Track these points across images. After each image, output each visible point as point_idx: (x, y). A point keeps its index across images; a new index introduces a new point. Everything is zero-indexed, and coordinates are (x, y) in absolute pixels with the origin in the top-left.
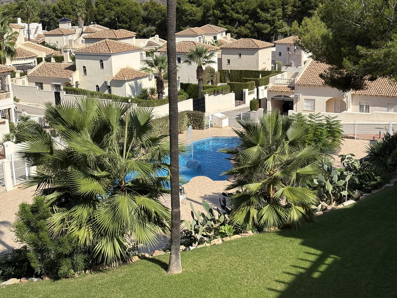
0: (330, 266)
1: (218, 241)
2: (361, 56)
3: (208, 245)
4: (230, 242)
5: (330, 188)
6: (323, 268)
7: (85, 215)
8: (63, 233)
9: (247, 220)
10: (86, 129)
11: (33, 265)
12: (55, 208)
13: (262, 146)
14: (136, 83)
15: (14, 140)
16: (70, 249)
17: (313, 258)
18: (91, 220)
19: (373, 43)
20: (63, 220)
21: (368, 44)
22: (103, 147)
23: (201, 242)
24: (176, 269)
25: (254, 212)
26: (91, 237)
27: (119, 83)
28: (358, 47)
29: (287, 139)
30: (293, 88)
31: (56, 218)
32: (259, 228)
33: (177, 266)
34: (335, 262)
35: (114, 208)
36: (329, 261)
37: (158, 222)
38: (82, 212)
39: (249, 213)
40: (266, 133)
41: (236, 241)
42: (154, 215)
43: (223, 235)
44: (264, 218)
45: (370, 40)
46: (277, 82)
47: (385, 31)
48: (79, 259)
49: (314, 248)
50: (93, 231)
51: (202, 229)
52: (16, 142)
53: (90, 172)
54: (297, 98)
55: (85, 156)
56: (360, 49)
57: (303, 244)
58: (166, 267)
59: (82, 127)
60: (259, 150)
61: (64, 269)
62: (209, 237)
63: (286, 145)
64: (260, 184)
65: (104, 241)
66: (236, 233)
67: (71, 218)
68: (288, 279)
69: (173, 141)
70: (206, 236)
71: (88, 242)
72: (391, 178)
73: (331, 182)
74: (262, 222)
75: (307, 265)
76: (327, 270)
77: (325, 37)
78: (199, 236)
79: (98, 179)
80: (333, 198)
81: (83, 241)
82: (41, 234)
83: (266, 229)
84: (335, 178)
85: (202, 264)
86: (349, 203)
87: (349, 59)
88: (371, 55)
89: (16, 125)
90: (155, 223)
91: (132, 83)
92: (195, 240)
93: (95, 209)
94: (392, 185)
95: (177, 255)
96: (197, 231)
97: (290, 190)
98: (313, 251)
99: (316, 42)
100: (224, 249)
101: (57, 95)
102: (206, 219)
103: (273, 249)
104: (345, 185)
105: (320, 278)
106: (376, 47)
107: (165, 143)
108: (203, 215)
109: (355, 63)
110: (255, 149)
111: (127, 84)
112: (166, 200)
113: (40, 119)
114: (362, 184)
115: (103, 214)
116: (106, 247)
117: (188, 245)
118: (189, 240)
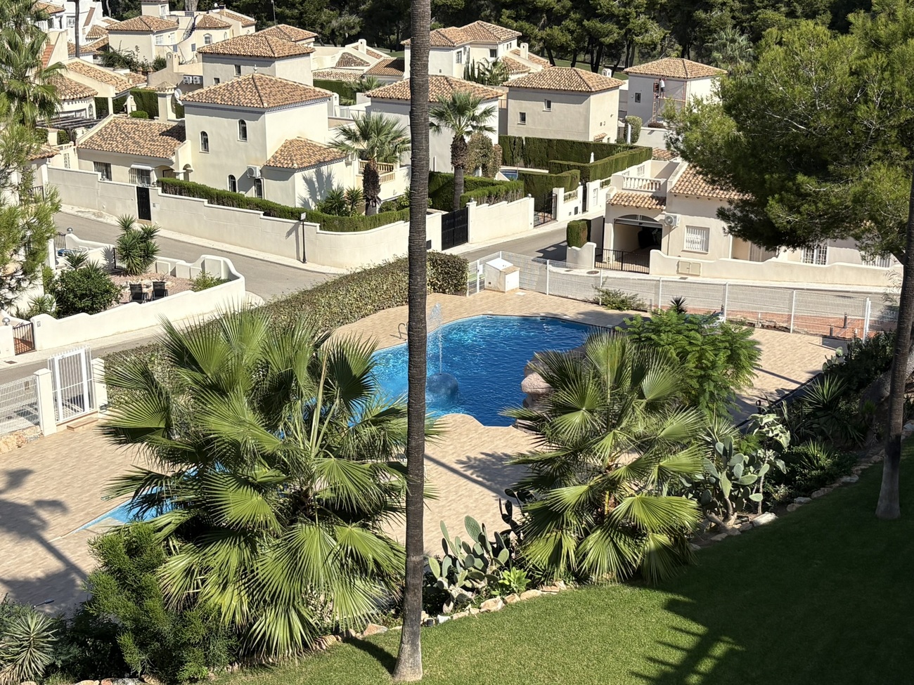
0: (722, 662)
1: (496, 603)
2: (804, 196)
3: (475, 611)
4: (520, 606)
5: (727, 487)
6: (706, 665)
7: (234, 562)
8: (191, 601)
9: (555, 558)
10: (240, 388)
11: (127, 659)
12: (174, 543)
13: (591, 411)
15: (54, 308)
16: (203, 631)
17: (687, 641)
18: (245, 571)
19: (831, 168)
20: (189, 572)
21: (819, 169)
22: (272, 427)
23: (461, 603)
24: (411, 673)
25: (569, 544)
26: (245, 608)
27: (280, 172)
28: (801, 178)
29: (642, 396)
30: (662, 201)
31: (177, 564)
32: (581, 577)
33: (415, 665)
34: (730, 654)
35: (294, 554)
36: (719, 650)
37: (380, 574)
38: (227, 555)
39: (559, 546)
41: (531, 603)
42: (371, 566)
43: (506, 590)
44: (591, 557)
45: (824, 164)
46: (627, 184)
47: (858, 146)
48: (219, 647)
50: (250, 594)
51: (461, 574)
52: (59, 315)
53: (244, 471)
54: (670, 224)
55: (235, 445)
56: (808, 183)
57: (671, 607)
58: (391, 664)
60: (585, 421)
62: (477, 591)
63: (639, 410)
64: (585, 487)
65: (270, 615)
66: (533, 585)
67: (207, 570)
70: (472, 590)
71: (237, 617)
72: (855, 462)
73: (730, 476)
74: (586, 565)
75: (675, 657)
76: (716, 668)
77: (732, 143)
78: (455, 591)
79: (260, 487)
80: (733, 505)
81: (228, 618)
82: (149, 603)
83: (594, 577)
84: (739, 469)
85: (464, 659)
86: (766, 518)
87: (781, 201)
88: (826, 194)
89: (57, 273)
90: (373, 577)
91: (311, 173)
92: (447, 597)
93: (254, 550)
94: (855, 478)
95: (414, 644)
96: (452, 579)
97: (643, 502)
100: (508, 626)
101: (143, 196)
102: (472, 554)
103: (604, 629)
104: (758, 481)
106: (839, 179)
108: (467, 548)
109: (793, 209)
110: (576, 419)
111: (298, 177)
112: (394, 528)
113: (108, 254)
114: (793, 472)
115: (270, 562)
116: (274, 626)
117: (435, 610)
118: (436, 600)
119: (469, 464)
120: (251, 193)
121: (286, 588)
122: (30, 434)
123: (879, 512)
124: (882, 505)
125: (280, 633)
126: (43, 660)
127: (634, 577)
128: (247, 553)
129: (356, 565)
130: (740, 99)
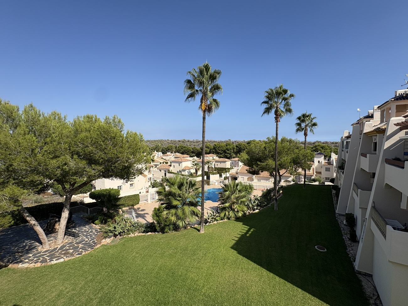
0: (252, 232)
1: (215, 222)
2: (259, 165)
3: (212, 224)
4: (219, 223)
5: (251, 206)
6: (250, 233)
7: (174, 212)
8: (167, 218)
9: (225, 216)
10: (176, 184)
11: (156, 228)
12: (165, 209)
13: (230, 191)
14: (189, 171)
15: (152, 187)
16: (169, 223)
17: (247, 229)
18: (176, 214)
19: (262, 161)
20: (167, 214)
21: (261, 161)
22: (181, 191)
23: (210, 222)
24: (202, 232)
25: (227, 213)
26: (176, 220)
27: (184, 170)
28: (258, 162)
29: (237, 190)
30: (237, 174)
31: (165, 213)
32: (229, 219)
33: (203, 230)
34: (254, 231)
35: (183, 210)
36: (252, 230)
38: (173, 211)
39: (225, 213)
40: (231, 188)
41: (221, 222)
42: (196, 213)
43: (217, 220)
44: (230, 215)
45: (261, 160)
46: (232, 171)
47: (266, 158)
48: (171, 227)
50: (176, 217)
51: (210, 218)
52: (152, 188)
53: (176, 198)
54: (238, 176)
55: (175, 193)
56: (259, 163)
57: (243, 224)
58: (199, 231)
59: (175, 184)
60: (229, 193)
61: (166, 230)
62: (213, 221)
63: (237, 191)
64: (229, 204)
65: (179, 221)
66: (221, 220)
67: (170, 213)
68: (239, 236)
69: (203, 189)
70: (212, 221)
71: (174, 221)
72: (270, 203)
73: (251, 204)
74: (230, 216)
75: (245, 231)
76: (251, 233)
77: (247, 159)
78: (209, 221)
79: (179, 200)
80: (252, 209)
81: (173, 221)
82: (160, 218)
83: (231, 219)
84: (252, 203)
85: (211, 230)
86: (257, 211)
87: (255, 166)
88: (262, 164)
89: (152, 182)
90: (196, 216)
91: (188, 171)
92: (208, 222)
93: (177, 210)
94: (270, 205)
95: (203, 227)
96: (209, 219)
97: (238, 206)
98: (246, 227)
99: (245, 160)
100: (217, 225)
101: (165, 174)
102: (212, 215)
103: (233, 226)
104: (255, 205)
105: (249, 236)
106: (263, 162)
107: (200, 190)
108: (211, 213)
109: (257, 167)
110: (227, 193)
111: (186, 171)
112: (199, 208)
113: (160, 181)
114: (260, 205)
115: (180, 212)
116: (180, 223)
117: (206, 223)
118: (206, 222)
121: (182, 217)
122: (146, 203)
123: (274, 209)
124: (275, 208)
125: (181, 225)
126: (143, 229)
127: (238, 219)
128: (176, 211)
129: (194, 213)
130: (248, 152)
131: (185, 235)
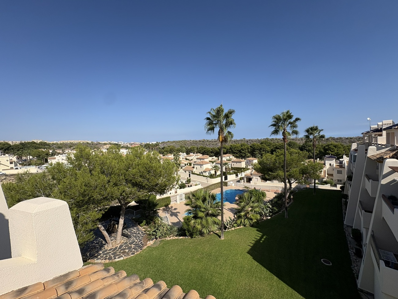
0: (265, 239)
1: (233, 229)
3: (230, 230)
4: (236, 229)
5: (264, 213)
6: (263, 239)
7: (200, 222)
8: (194, 226)
9: (241, 223)
10: (200, 199)
11: (186, 234)
12: (192, 219)
13: (245, 203)
16: (196, 231)
17: (260, 236)
18: (201, 223)
20: (194, 223)
21: (271, 171)
22: (204, 204)
23: (229, 228)
24: (222, 238)
25: (243, 221)
27: (205, 172)
28: (269, 172)
29: (251, 201)
30: (251, 175)
31: (193, 221)
32: (245, 226)
35: (207, 221)
36: (265, 237)
37: (218, 224)
38: (199, 221)
39: (241, 221)
40: (246, 199)
41: (238, 229)
42: (217, 223)
43: (234, 227)
44: (246, 223)
47: (276, 168)
48: (198, 233)
49: (261, 232)
50: (202, 226)
51: (229, 224)
53: (201, 210)
54: (253, 178)
55: (200, 206)
56: (270, 173)
57: (257, 230)
58: (220, 237)
61: (194, 236)
63: (251, 203)
64: (244, 213)
65: (204, 229)
66: (238, 226)
67: (196, 222)
68: (253, 242)
69: (222, 204)
70: (230, 227)
71: (200, 229)
72: (281, 210)
73: (264, 212)
74: (245, 224)
75: (258, 238)
77: (260, 168)
78: (228, 227)
79: (203, 212)
80: (264, 216)
82: (189, 227)
84: (265, 211)
85: (229, 237)
86: (269, 218)
87: (267, 175)
88: (273, 174)
89: (180, 184)
90: (217, 224)
91: (209, 172)
94: (281, 212)
95: (223, 234)
96: (227, 225)
97: (252, 215)
98: (261, 234)
99: (258, 169)
100: (235, 232)
101: (190, 175)
102: (230, 222)
104: (268, 212)
105: (262, 243)
106: (274, 172)
107: (220, 204)
108: (229, 220)
109: (269, 176)
110: (243, 203)
111: (207, 172)
112: (220, 218)
114: (272, 211)
115: (204, 222)
116: (204, 231)
117: (225, 229)
118: (225, 228)
119: (228, 209)
120: (202, 174)
121: (206, 226)
122: (176, 203)
123: (285, 217)
124: (285, 216)
125: (205, 232)
126: (176, 233)
127: (252, 226)
128: (201, 220)
129: (215, 223)
130: (260, 163)
131: (209, 241)
